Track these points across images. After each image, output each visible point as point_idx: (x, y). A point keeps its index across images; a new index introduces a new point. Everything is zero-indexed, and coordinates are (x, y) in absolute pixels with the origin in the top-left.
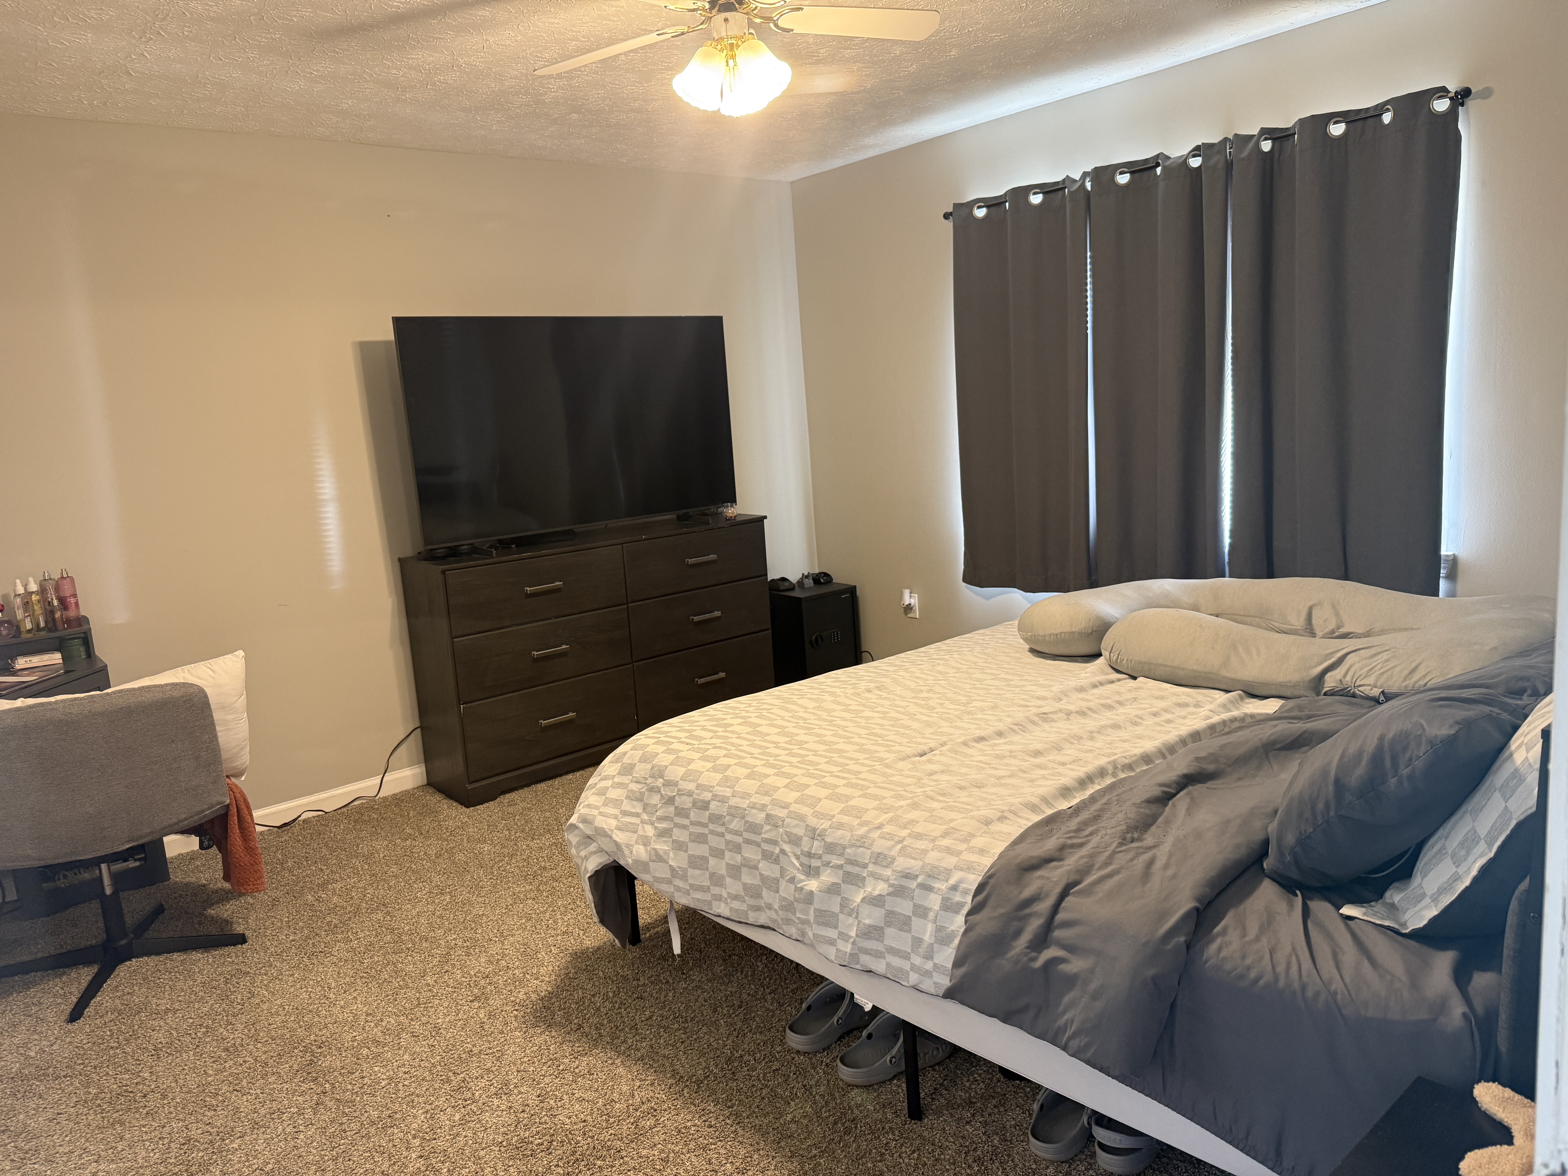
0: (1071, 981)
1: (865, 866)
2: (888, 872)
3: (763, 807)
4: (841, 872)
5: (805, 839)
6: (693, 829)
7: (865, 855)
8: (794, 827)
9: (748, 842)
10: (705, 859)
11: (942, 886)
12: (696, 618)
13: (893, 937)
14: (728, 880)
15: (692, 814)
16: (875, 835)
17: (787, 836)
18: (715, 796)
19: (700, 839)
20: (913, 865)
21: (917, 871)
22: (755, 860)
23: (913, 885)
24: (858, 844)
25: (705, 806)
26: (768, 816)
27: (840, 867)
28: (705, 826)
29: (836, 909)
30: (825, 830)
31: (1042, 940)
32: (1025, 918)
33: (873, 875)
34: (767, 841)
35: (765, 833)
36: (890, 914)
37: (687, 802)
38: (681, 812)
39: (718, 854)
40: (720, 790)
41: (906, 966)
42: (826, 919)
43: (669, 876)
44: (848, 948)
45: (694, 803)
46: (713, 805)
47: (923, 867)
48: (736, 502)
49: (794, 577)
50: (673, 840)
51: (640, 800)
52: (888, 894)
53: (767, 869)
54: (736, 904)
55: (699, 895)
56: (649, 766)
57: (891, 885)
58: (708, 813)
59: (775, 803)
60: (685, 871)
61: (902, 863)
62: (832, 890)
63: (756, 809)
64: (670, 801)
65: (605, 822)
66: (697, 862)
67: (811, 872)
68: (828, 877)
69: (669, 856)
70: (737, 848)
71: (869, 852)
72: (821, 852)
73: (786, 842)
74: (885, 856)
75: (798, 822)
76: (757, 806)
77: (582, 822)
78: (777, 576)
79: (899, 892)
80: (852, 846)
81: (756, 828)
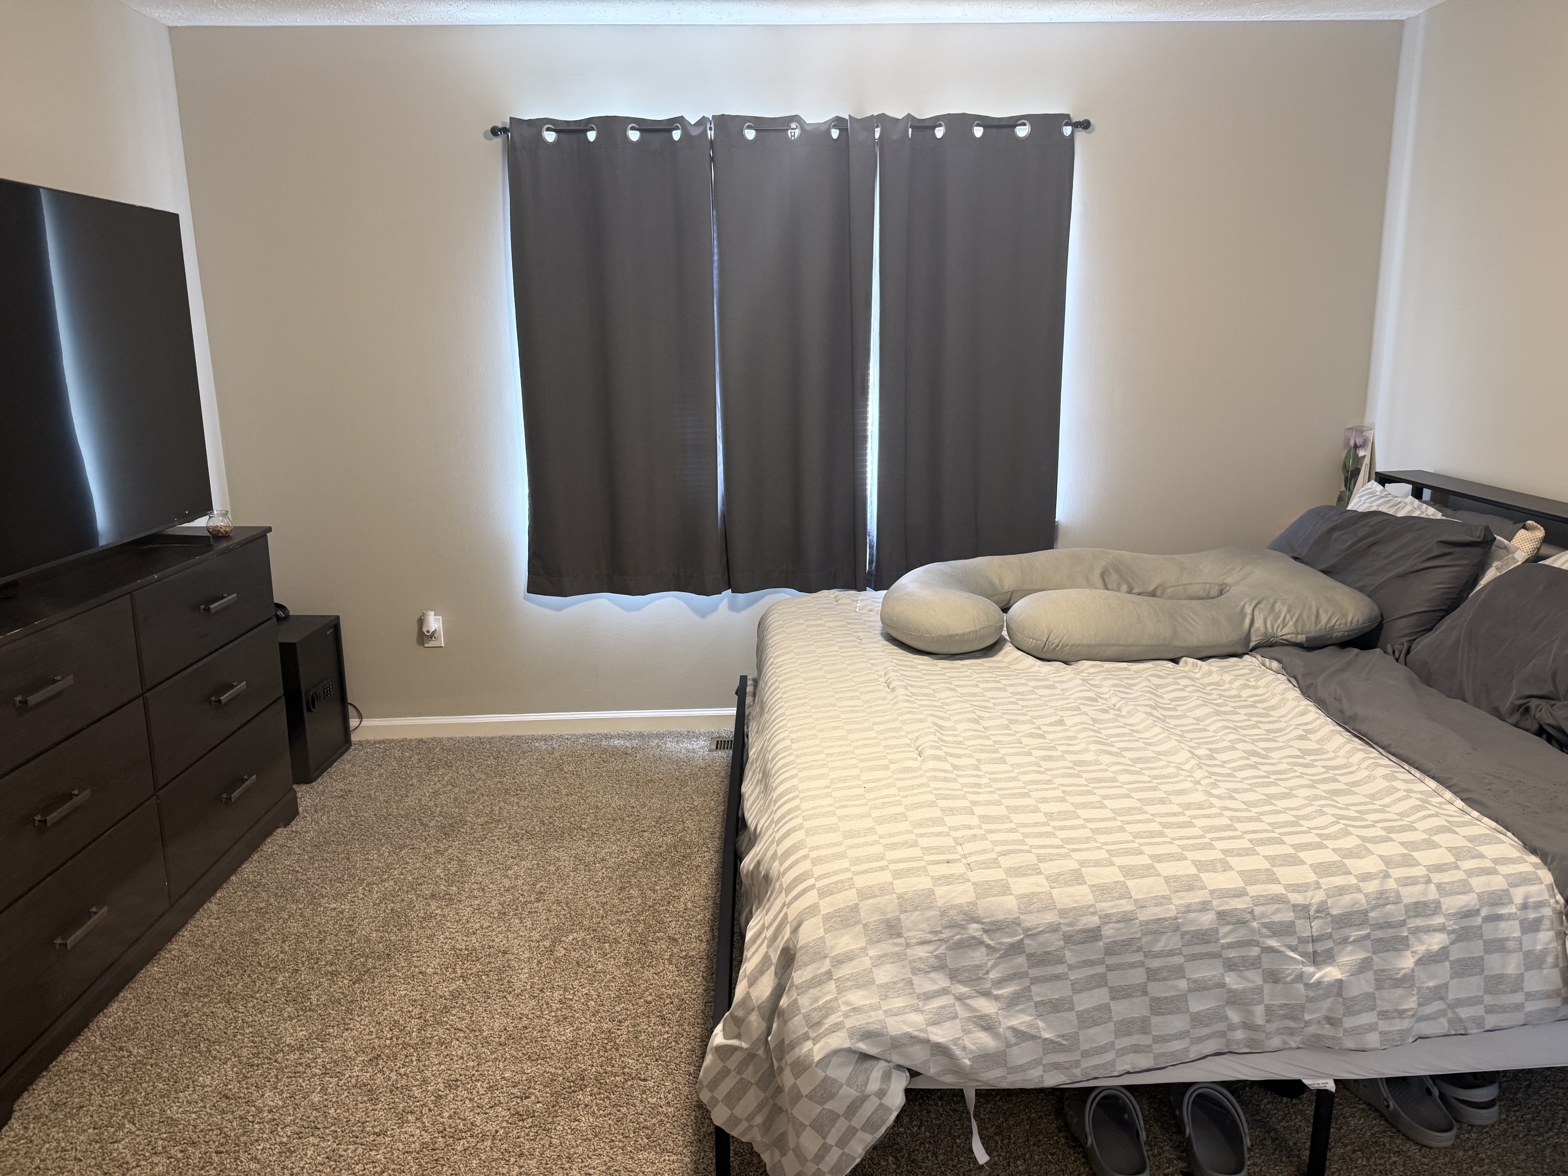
2: (1439, 920)
3: (1205, 907)
4: (1368, 943)
5: (1298, 923)
6: (1074, 975)
7: (1395, 912)
8: (1273, 914)
9: (1194, 958)
10: (1106, 1008)
15: (1068, 954)
17: (1268, 928)
18: (1106, 918)
19: (1093, 983)
21: (1476, 905)
22: (1214, 976)
23: (1478, 921)
24: (1381, 902)
25: (1094, 934)
26: (1221, 914)
27: (1367, 936)
28: (1100, 962)
30: (1324, 902)
33: (1417, 931)
34: (1231, 946)
35: (1224, 937)
36: (1457, 964)
37: (1049, 942)
38: (1043, 959)
40: (1112, 908)
45: (1067, 939)
46: (1107, 931)
47: (1479, 898)
50: (1036, 1003)
51: (941, 967)
52: (1452, 943)
53: (1239, 980)
57: (1453, 931)
58: (1101, 943)
60: (1074, 1037)
61: (1453, 903)
62: (1361, 968)
63: (1195, 911)
64: (1013, 950)
65: (905, 1023)
66: (1092, 1018)
67: (1323, 958)
68: (1350, 957)
69: (1038, 1028)
70: (1174, 973)
71: (1401, 906)
72: (1330, 930)
73: (1268, 937)
74: (1425, 904)
75: (1277, 906)
76: (1194, 907)
77: (862, 1040)
79: (1463, 935)
80: (1374, 908)
81: (1204, 937)
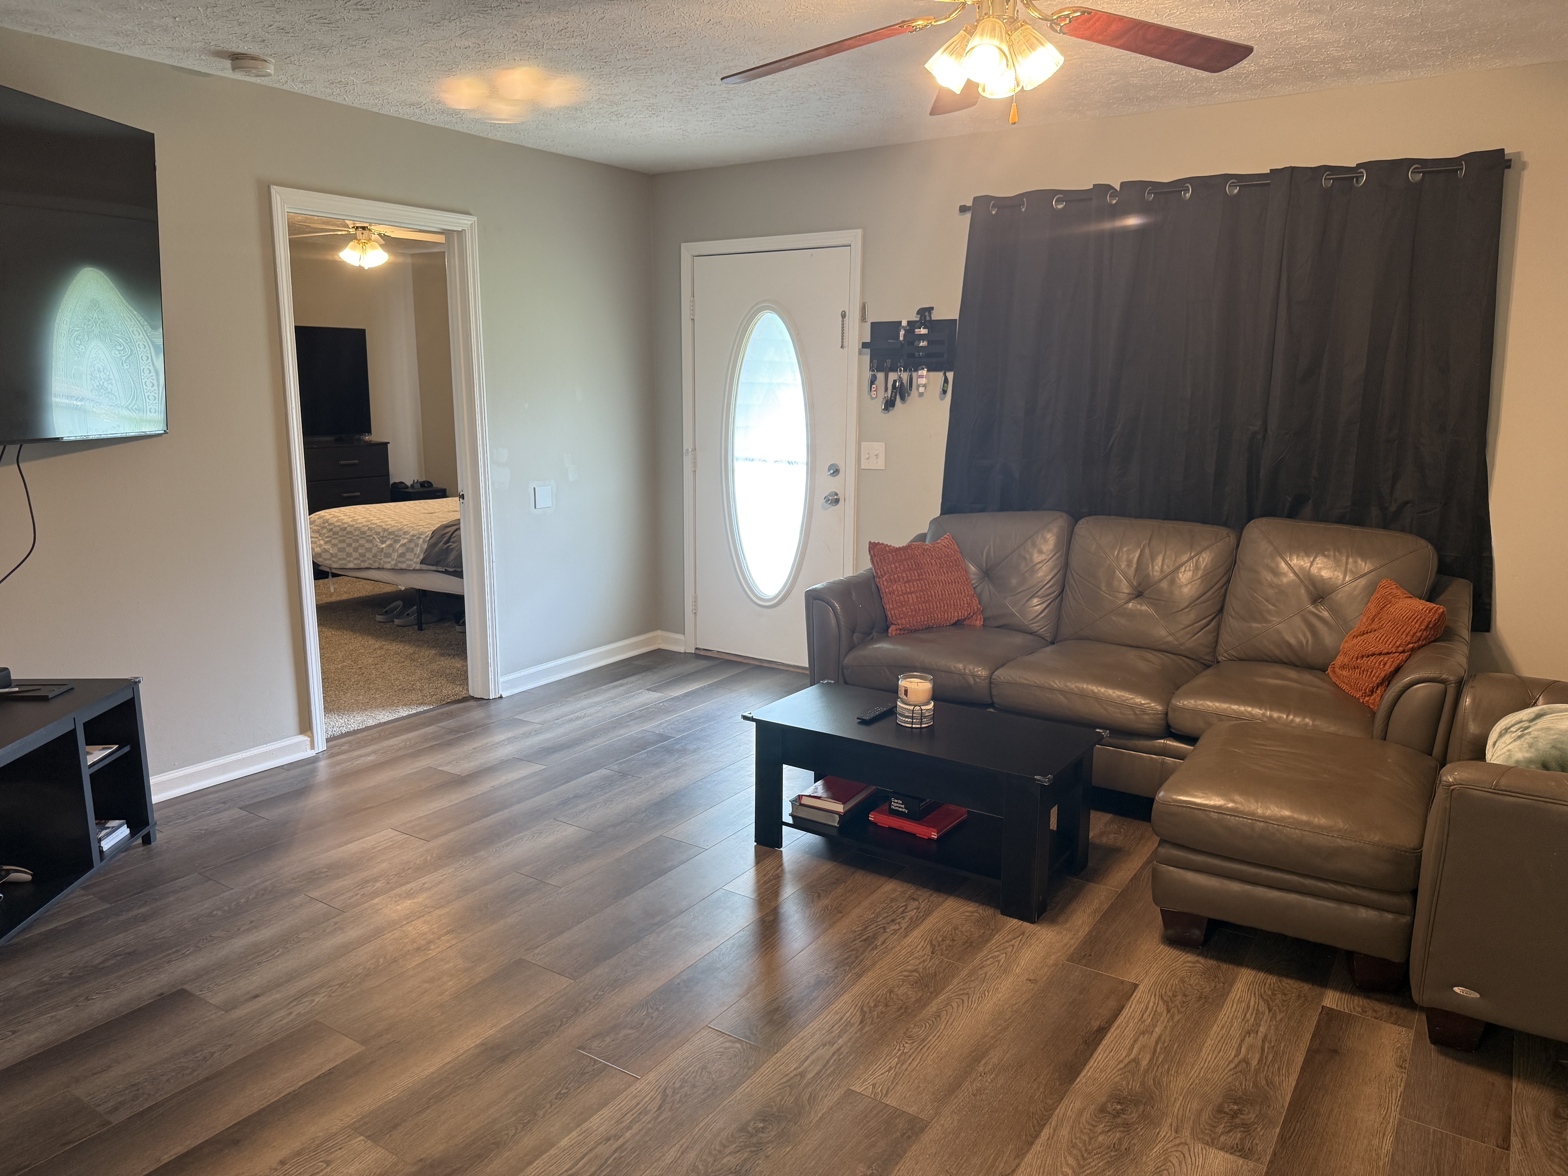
0: (452, 549)
1: (401, 536)
2: (408, 536)
5: (382, 532)
6: (340, 538)
8: (377, 529)
9: (361, 538)
10: (344, 548)
11: (424, 536)
12: (345, 495)
13: (409, 556)
14: (354, 553)
15: (340, 533)
16: (405, 527)
18: (349, 526)
19: (343, 541)
20: (415, 532)
22: (364, 543)
23: (415, 538)
24: (399, 530)
25: (345, 529)
26: (369, 528)
27: (393, 538)
28: (345, 536)
29: (391, 552)
30: (388, 528)
31: (448, 541)
32: (444, 538)
33: (404, 538)
34: (368, 536)
36: (408, 548)
37: (338, 529)
38: (335, 533)
39: (350, 545)
40: (351, 523)
41: (412, 563)
42: (388, 555)
43: (330, 557)
44: (393, 562)
45: (341, 529)
46: (348, 529)
47: (418, 532)
48: (371, 433)
49: (409, 483)
50: (331, 544)
51: (317, 532)
52: (407, 543)
53: (368, 545)
54: (356, 562)
55: (342, 562)
56: (322, 520)
58: (346, 531)
59: (371, 524)
60: (336, 554)
62: (390, 546)
64: (331, 530)
66: (341, 550)
67: (383, 542)
68: (389, 542)
69: (330, 550)
70: (357, 541)
71: (402, 532)
72: (387, 535)
73: (374, 535)
75: (379, 528)
76: (365, 526)
78: (397, 481)
79: (410, 541)
81: (364, 533)
